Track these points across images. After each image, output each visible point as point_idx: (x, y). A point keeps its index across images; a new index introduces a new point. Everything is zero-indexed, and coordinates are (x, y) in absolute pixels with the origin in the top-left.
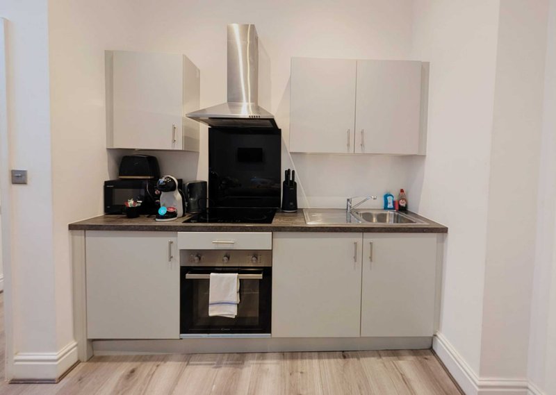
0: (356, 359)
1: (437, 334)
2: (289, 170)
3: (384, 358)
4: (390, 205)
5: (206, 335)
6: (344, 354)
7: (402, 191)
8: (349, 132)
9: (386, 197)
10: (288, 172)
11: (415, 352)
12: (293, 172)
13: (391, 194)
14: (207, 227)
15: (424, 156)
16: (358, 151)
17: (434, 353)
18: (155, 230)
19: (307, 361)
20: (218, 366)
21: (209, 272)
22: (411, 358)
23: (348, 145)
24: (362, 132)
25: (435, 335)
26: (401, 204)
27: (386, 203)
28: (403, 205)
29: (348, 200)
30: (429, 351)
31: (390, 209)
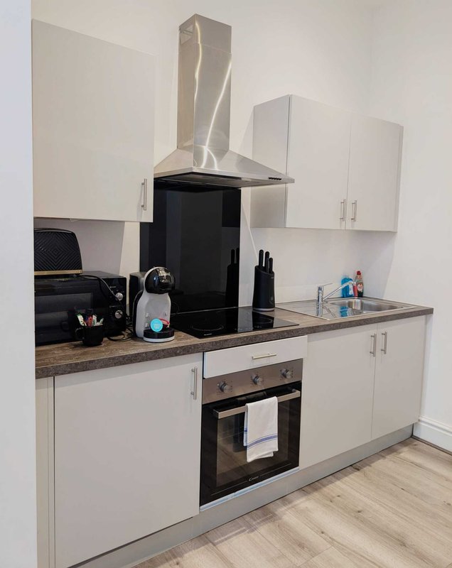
0: (368, 467)
1: (420, 418)
3: (388, 457)
4: (351, 292)
5: (233, 494)
6: (355, 467)
7: (359, 273)
8: (344, 203)
9: (344, 282)
11: (404, 443)
13: (350, 278)
14: (240, 338)
15: (395, 233)
17: (417, 439)
18: (177, 355)
19: (331, 486)
20: (252, 529)
21: (243, 403)
22: (405, 449)
24: (355, 204)
25: (419, 420)
26: (359, 290)
28: (361, 290)
29: (320, 289)
30: (411, 439)
31: (351, 296)
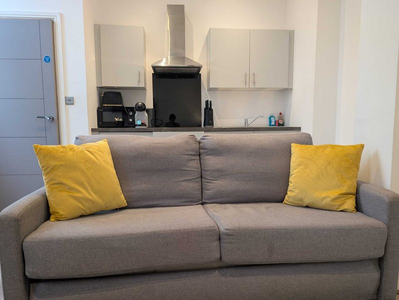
2: (208, 101)
4: (273, 123)
7: (281, 114)
8: (246, 75)
9: (270, 118)
10: (207, 102)
12: (211, 101)
13: (274, 116)
15: (291, 89)
16: (252, 86)
23: (246, 83)
24: (254, 75)
26: (280, 123)
27: (270, 122)
28: (281, 123)
31: (273, 125)
